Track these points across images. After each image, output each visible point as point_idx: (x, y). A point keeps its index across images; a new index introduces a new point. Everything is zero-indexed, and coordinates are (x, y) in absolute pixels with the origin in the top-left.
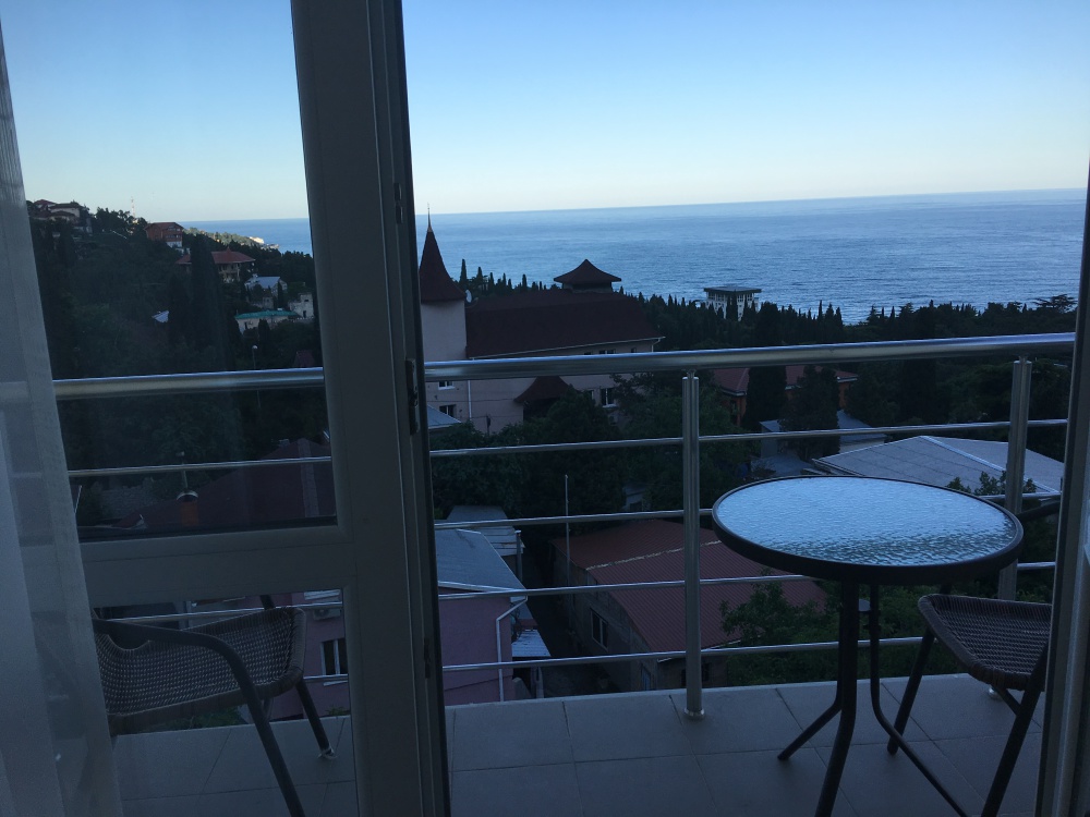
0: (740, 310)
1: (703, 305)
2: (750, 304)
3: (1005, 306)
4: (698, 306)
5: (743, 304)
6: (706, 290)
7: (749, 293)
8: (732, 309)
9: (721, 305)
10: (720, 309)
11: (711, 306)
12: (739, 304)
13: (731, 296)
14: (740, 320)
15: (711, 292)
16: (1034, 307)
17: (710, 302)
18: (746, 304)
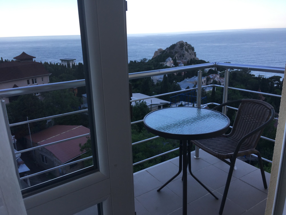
0: (71, 65)
1: (60, 64)
2: (73, 63)
3: (134, 61)
4: (59, 64)
5: (71, 63)
6: (60, 60)
7: (73, 60)
8: (69, 65)
9: (65, 64)
10: (65, 65)
11: (63, 64)
12: (70, 63)
13: (68, 61)
14: (71, 68)
15: (62, 60)
16: (140, 61)
17: (62, 63)
18: (72, 63)
